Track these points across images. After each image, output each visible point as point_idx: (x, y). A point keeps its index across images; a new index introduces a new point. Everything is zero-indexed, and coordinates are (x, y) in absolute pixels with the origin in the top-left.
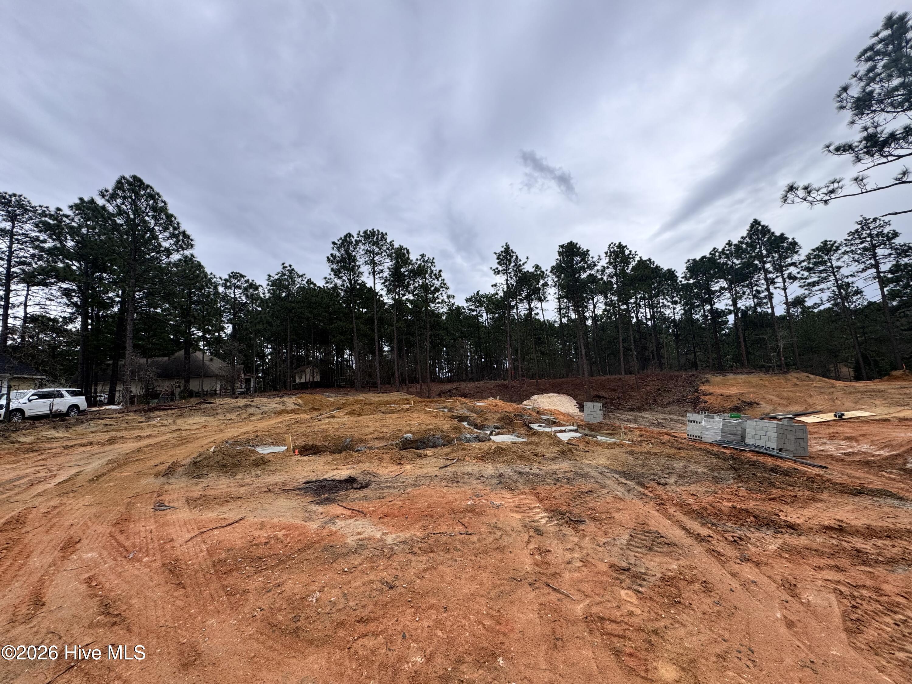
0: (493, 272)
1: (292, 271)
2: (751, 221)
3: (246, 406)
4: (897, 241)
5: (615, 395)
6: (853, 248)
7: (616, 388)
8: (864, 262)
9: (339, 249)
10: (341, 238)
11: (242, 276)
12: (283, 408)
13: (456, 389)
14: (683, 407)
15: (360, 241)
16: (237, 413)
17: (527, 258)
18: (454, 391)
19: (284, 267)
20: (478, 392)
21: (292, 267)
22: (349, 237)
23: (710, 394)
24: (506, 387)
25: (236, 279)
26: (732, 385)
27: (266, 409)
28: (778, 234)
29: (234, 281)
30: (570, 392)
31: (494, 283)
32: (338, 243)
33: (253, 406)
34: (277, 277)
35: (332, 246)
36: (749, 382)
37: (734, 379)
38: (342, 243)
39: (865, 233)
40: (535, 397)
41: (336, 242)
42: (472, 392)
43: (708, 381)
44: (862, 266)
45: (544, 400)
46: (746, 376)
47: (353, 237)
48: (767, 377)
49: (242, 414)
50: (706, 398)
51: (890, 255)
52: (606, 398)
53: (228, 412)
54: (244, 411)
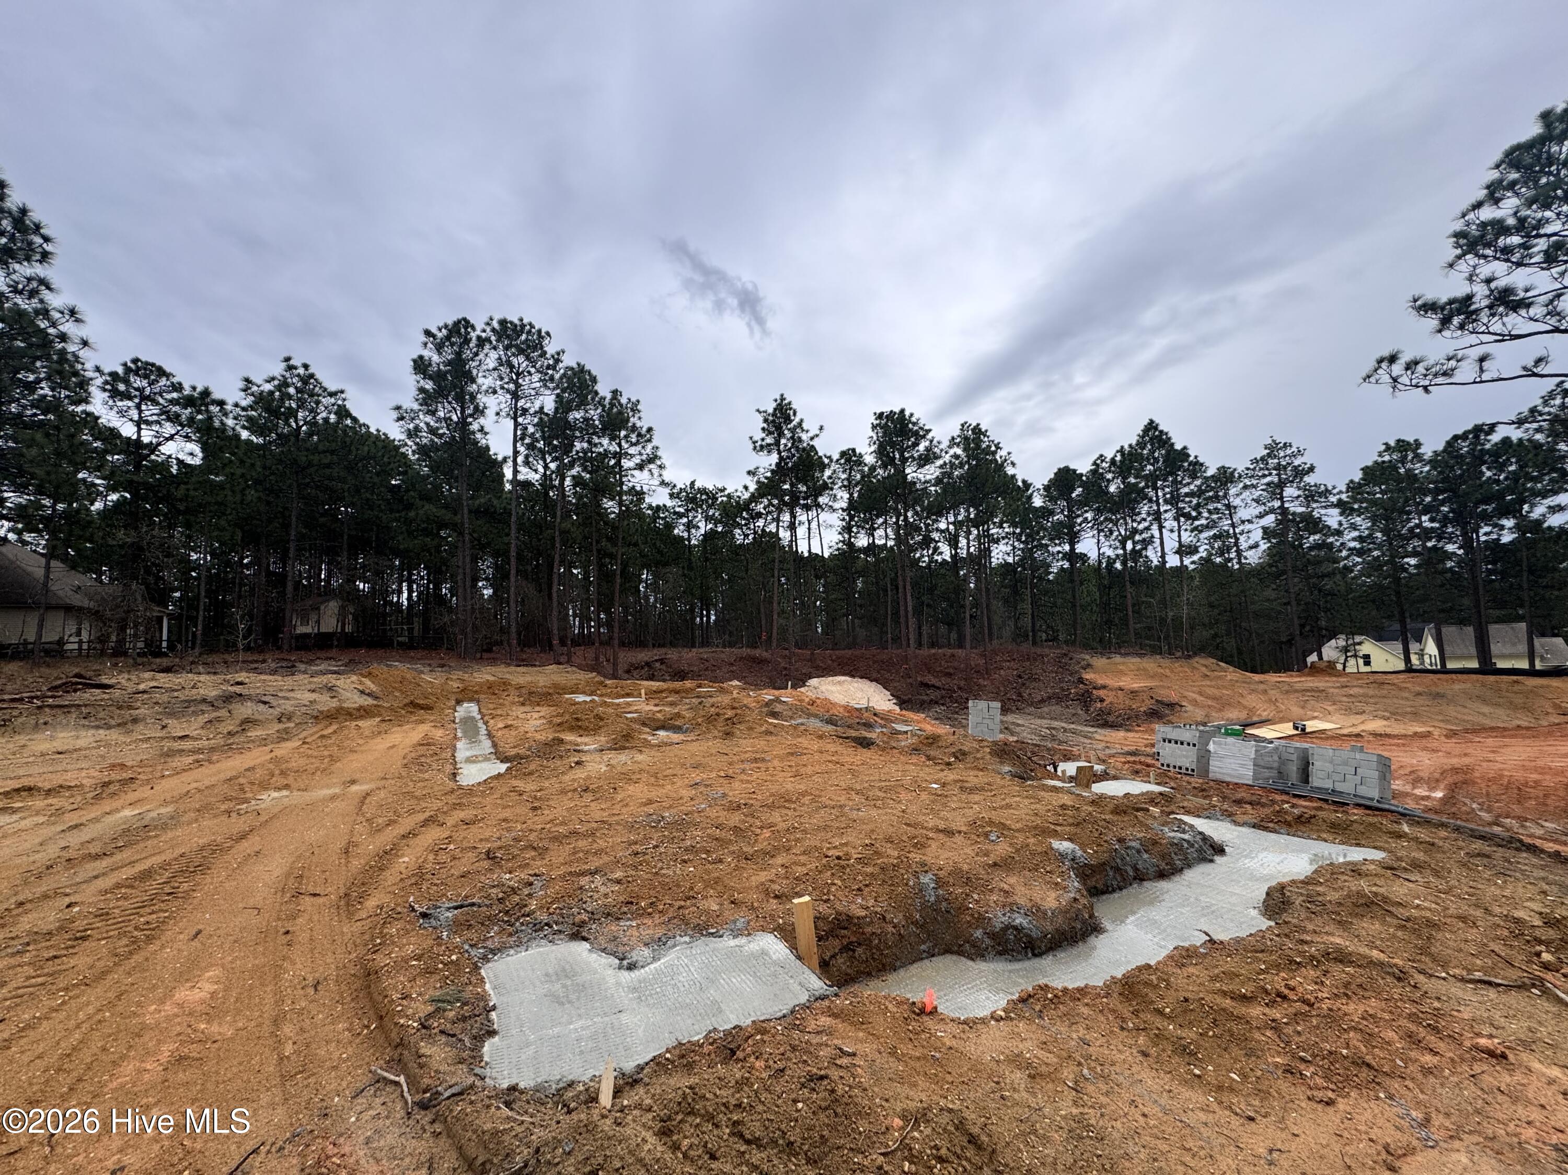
0: (752, 446)
1: (308, 379)
2: (1146, 422)
3: (228, 699)
4: (1310, 479)
5: (954, 683)
6: (1254, 482)
7: (952, 671)
8: (1264, 504)
9: (439, 348)
10: (446, 326)
11: (161, 372)
12: (334, 703)
13: (662, 661)
14: (1067, 707)
15: (488, 340)
16: (203, 719)
17: (821, 428)
18: (658, 665)
19: (290, 368)
20: (707, 669)
21: (311, 371)
22: (466, 328)
23: (1104, 687)
24: (761, 661)
25: (146, 377)
26: (1122, 673)
27: (288, 706)
28: (1178, 447)
29: (138, 382)
30: (875, 675)
31: (752, 468)
32: (440, 335)
33: (249, 698)
34: (268, 387)
35: (423, 338)
36: (1145, 669)
37: (1123, 663)
38: (448, 338)
39: (1273, 462)
40: (814, 682)
41: (434, 330)
42: (695, 669)
43: (1089, 665)
44: (1261, 509)
45: (834, 688)
46: (1138, 660)
47: (474, 328)
48: (1166, 662)
49: (219, 720)
50: (1102, 693)
51: (1299, 496)
52: (938, 688)
53: (172, 715)
54: (223, 713)
